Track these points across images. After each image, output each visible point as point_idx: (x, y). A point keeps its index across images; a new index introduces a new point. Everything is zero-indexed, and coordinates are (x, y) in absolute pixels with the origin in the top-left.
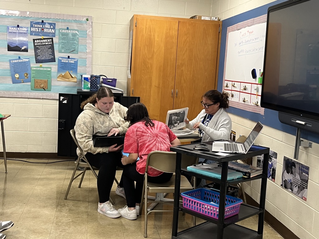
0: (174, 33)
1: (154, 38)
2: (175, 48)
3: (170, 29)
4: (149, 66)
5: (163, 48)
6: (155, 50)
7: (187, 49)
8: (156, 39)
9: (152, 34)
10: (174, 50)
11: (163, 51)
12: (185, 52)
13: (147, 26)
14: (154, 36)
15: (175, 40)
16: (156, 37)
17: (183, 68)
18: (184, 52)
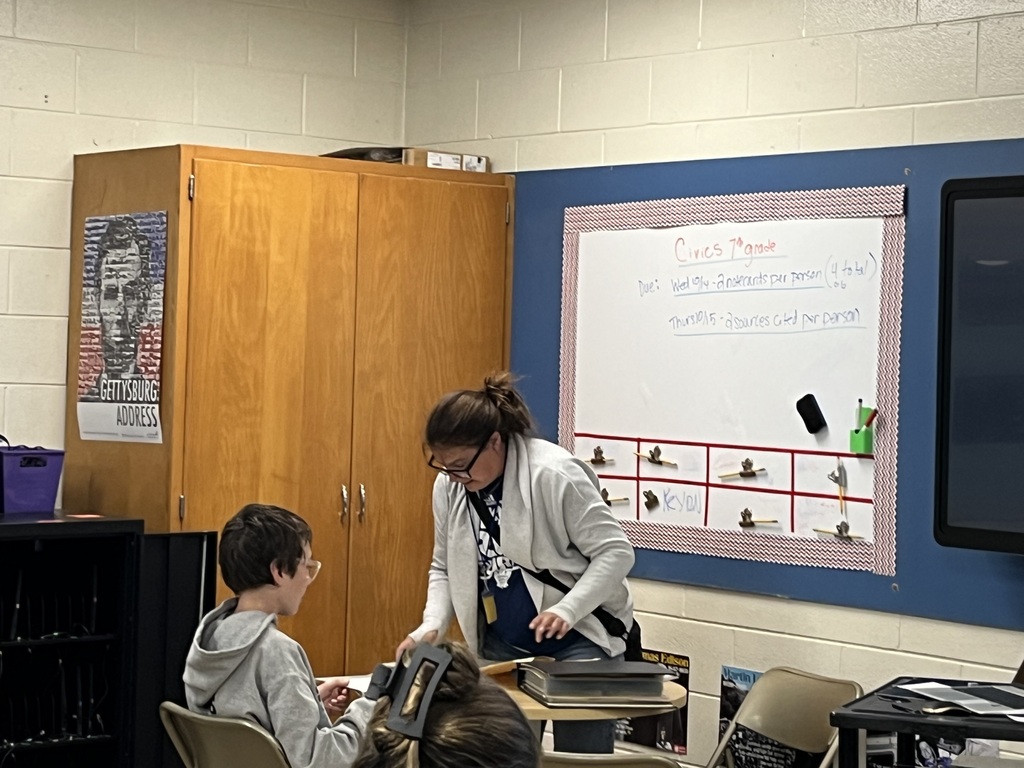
0: (342, 232)
1: (267, 255)
2: (347, 293)
3: (326, 214)
4: (247, 385)
5: (304, 297)
6: (272, 309)
7: (393, 297)
8: (275, 258)
9: (259, 235)
10: (344, 306)
11: (303, 311)
12: (387, 312)
13: (239, 199)
14: (266, 242)
15: (346, 263)
16: (274, 246)
17: (383, 386)
18: (383, 314)
